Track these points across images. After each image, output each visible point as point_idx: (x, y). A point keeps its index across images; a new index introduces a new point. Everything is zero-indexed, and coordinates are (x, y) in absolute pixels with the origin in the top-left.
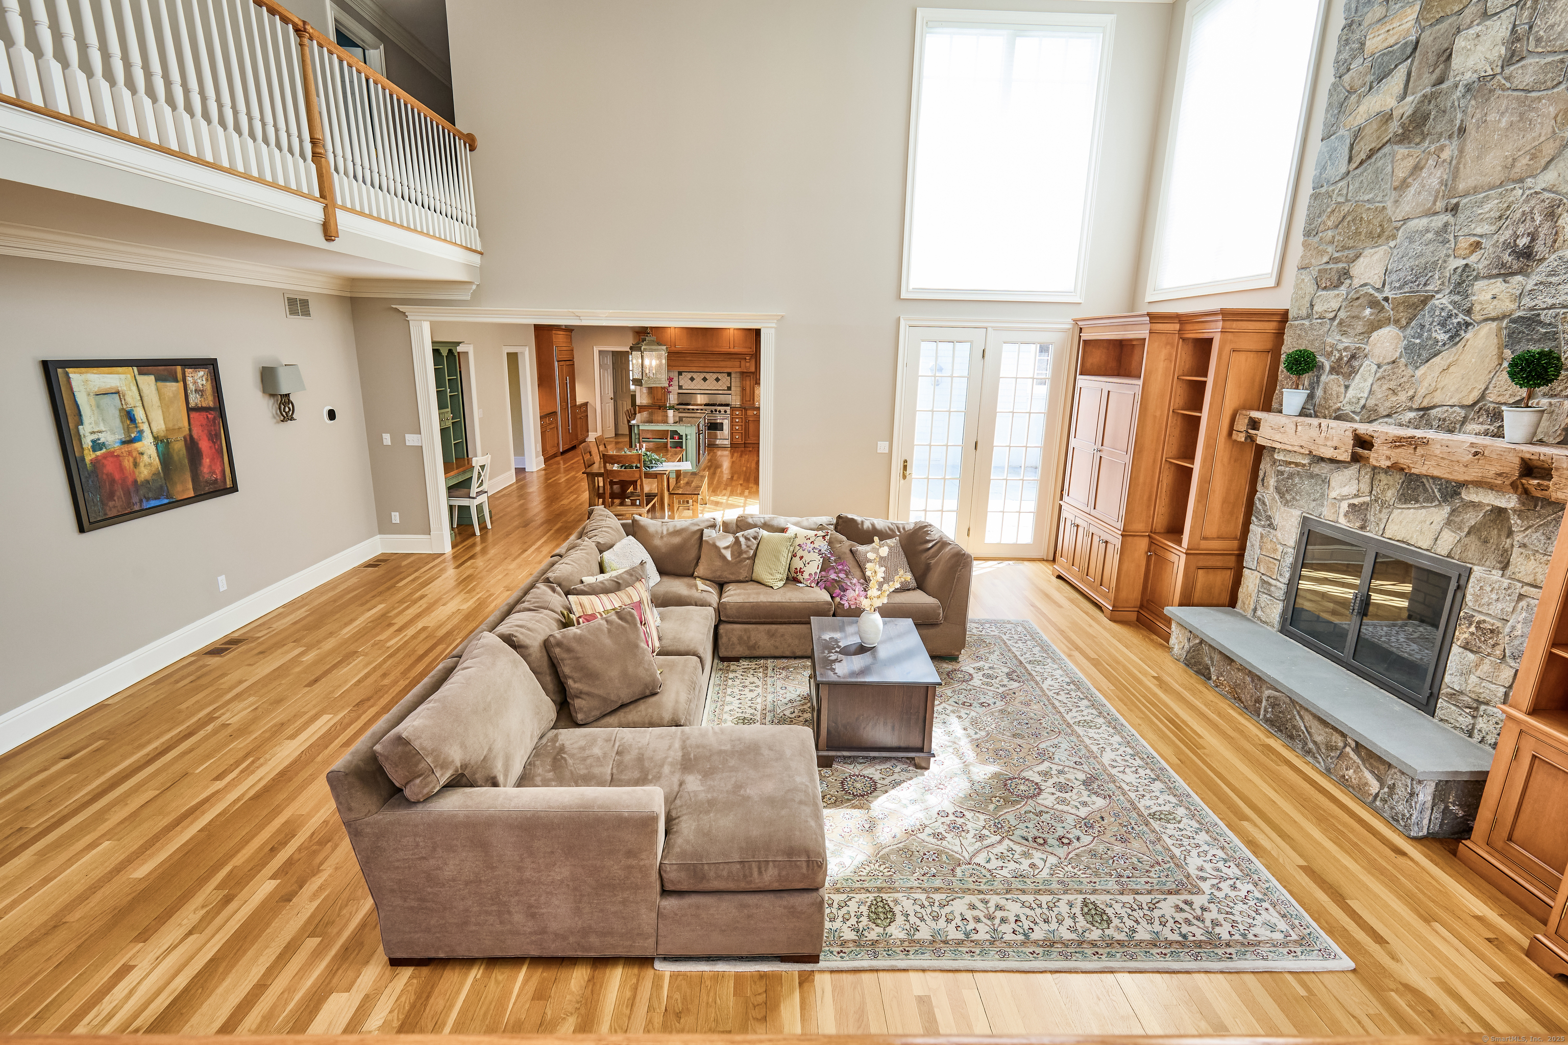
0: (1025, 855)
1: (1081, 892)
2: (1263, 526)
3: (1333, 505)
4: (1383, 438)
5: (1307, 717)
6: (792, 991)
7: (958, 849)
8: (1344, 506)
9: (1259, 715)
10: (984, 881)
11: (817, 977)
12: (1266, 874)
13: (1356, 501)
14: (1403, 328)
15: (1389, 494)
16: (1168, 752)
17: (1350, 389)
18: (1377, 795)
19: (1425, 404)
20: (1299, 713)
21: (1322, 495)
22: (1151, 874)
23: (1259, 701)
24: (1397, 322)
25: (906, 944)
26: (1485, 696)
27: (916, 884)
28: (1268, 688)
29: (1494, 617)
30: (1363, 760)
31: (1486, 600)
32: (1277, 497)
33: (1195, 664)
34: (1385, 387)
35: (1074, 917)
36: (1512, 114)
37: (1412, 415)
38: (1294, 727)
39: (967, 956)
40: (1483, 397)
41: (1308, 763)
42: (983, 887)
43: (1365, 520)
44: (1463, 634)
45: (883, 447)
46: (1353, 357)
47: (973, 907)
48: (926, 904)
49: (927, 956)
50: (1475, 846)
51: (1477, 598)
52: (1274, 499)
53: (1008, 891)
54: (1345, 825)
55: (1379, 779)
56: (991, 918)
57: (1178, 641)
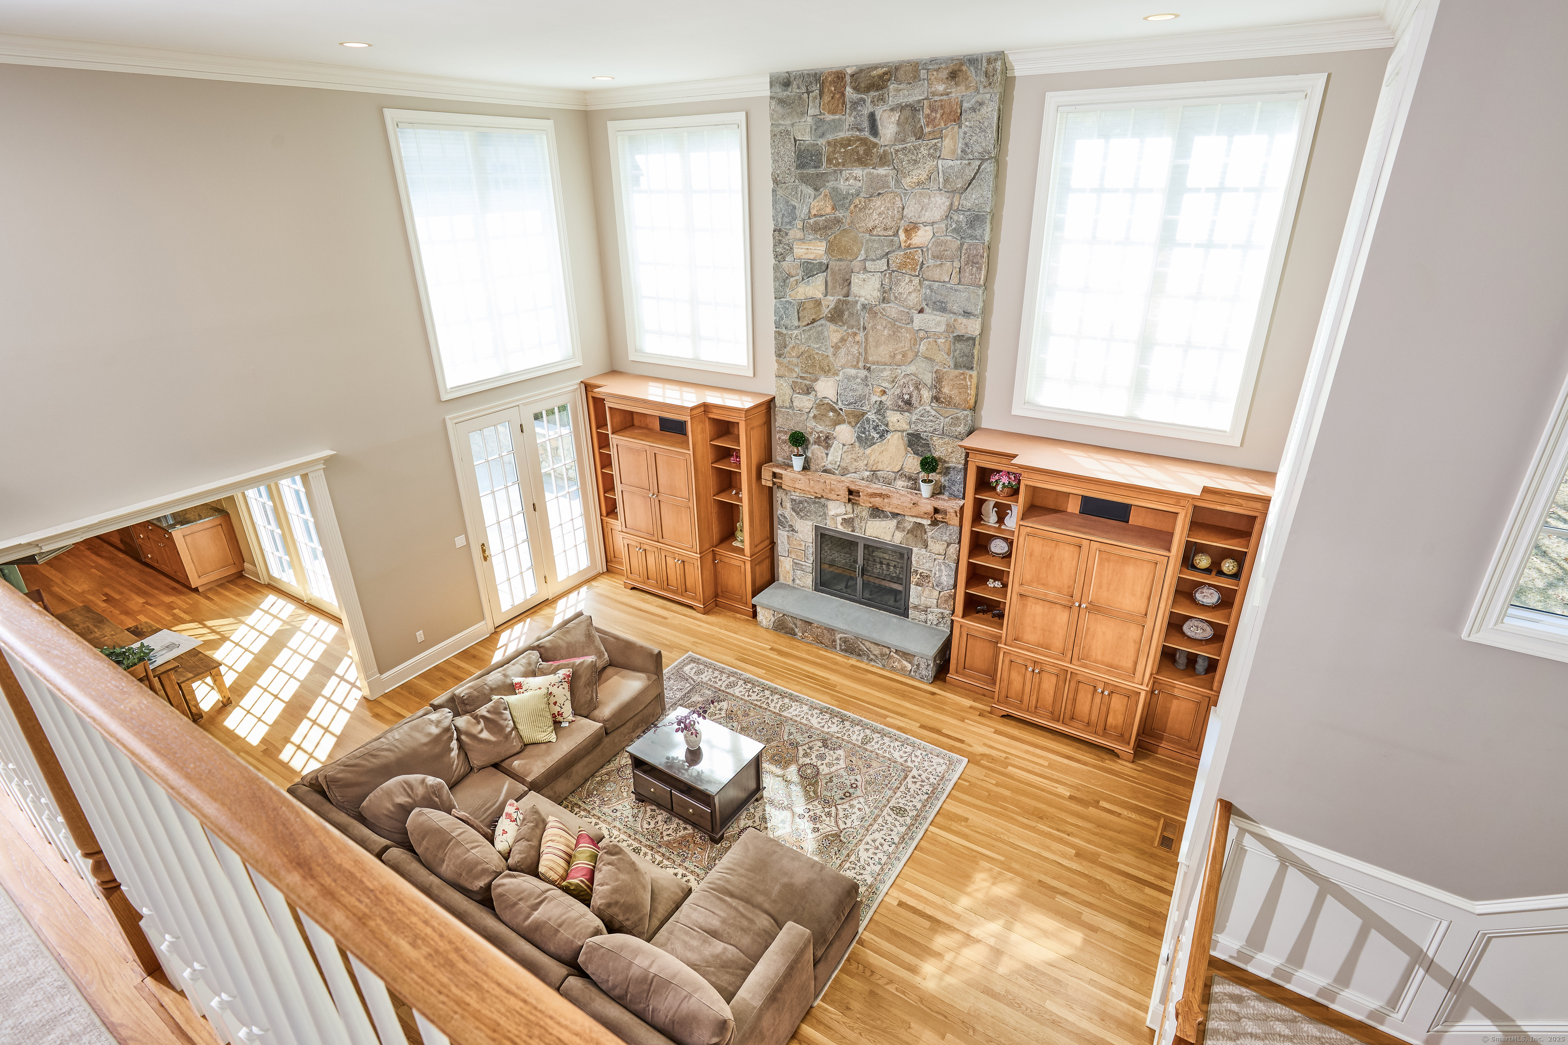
0: (852, 806)
1: (885, 806)
2: (788, 531)
3: (833, 519)
4: (865, 493)
5: (867, 644)
6: (865, 952)
7: (829, 829)
8: (839, 519)
9: (836, 648)
10: (855, 834)
11: (863, 937)
12: (918, 741)
13: (846, 517)
14: (853, 427)
15: (864, 513)
16: (827, 698)
17: (829, 455)
18: (911, 670)
19: (874, 469)
20: (861, 642)
21: (825, 514)
22: (893, 775)
23: (834, 641)
24: (849, 423)
25: (870, 890)
26: (929, 604)
27: (839, 862)
28: (839, 634)
29: (926, 570)
30: (901, 657)
31: (921, 563)
32: (794, 514)
33: (783, 629)
34: (850, 457)
35: (896, 820)
36: (889, 330)
37: (868, 473)
38: (860, 650)
39: (891, 872)
40: (902, 469)
41: (873, 666)
42: (859, 837)
43: (853, 527)
44: (914, 579)
45: (460, 541)
46: (827, 437)
47: (867, 850)
48: (854, 866)
49: (881, 888)
50: (952, 676)
51: (917, 562)
52: (792, 515)
53: (867, 830)
54: (910, 692)
55: (910, 662)
56: (877, 848)
57: (765, 617)
